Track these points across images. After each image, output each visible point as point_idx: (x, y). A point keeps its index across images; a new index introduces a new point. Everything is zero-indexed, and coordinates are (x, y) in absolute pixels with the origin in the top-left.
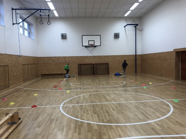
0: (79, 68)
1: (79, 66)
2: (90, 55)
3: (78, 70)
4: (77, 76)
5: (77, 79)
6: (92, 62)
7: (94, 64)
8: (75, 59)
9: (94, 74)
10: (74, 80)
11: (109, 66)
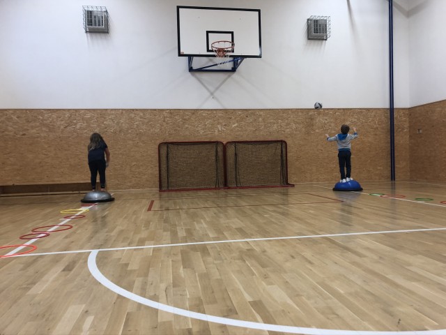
0: (164, 159)
1: (164, 151)
2: (211, 104)
3: (160, 171)
4: (154, 195)
5: (149, 209)
6: (216, 133)
7: (224, 143)
8: (146, 121)
9: (226, 185)
10: (135, 216)
11: (289, 155)
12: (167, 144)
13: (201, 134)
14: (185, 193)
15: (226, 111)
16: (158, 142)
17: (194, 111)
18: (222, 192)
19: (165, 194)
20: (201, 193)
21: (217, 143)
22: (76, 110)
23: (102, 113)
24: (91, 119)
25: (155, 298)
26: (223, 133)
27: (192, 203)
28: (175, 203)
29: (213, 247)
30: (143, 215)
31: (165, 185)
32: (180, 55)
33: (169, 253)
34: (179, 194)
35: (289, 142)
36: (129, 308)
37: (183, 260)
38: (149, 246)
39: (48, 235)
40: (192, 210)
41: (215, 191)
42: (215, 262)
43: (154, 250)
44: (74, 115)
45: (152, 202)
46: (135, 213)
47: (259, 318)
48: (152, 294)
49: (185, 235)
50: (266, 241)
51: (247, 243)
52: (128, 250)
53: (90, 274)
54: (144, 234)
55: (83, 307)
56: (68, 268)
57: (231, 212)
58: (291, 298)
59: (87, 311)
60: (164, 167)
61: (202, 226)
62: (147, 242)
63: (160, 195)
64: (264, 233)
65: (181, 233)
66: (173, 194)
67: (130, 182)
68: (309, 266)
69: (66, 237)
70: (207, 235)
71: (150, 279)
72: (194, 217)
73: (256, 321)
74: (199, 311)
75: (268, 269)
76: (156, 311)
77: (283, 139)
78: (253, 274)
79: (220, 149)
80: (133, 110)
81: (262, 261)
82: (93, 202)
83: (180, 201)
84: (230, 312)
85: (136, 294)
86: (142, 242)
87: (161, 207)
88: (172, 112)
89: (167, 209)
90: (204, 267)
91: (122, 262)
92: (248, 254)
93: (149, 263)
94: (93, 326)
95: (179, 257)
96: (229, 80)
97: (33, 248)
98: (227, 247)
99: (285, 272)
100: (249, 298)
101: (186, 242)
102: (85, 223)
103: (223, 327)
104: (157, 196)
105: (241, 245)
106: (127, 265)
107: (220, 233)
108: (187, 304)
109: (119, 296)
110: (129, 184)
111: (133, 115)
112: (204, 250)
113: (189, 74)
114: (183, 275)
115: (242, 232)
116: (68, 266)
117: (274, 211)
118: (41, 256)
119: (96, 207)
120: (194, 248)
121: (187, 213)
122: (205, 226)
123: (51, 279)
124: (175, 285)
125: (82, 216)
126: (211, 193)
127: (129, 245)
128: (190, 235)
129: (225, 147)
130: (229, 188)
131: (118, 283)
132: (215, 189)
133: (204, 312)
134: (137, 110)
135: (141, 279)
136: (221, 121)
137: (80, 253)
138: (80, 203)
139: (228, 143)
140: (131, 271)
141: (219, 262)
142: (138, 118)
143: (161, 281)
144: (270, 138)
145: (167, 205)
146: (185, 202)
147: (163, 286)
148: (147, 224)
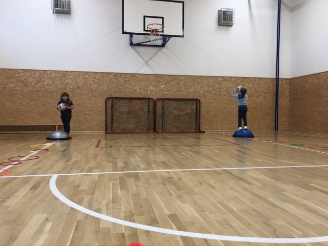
0: (109, 110)
1: (109, 104)
2: (145, 70)
3: (106, 118)
4: (101, 136)
5: (97, 146)
6: (149, 92)
7: (155, 99)
8: (97, 81)
9: (155, 130)
10: (86, 151)
11: (201, 109)
12: (112, 98)
13: (138, 92)
14: (124, 136)
15: (156, 76)
16: (106, 97)
17: (133, 75)
18: (152, 135)
19: (109, 136)
20: (136, 136)
21: (149, 99)
22: (45, 71)
23: (64, 74)
24: (55, 78)
25: (98, 210)
26: (153, 92)
27: (129, 143)
28: (116, 142)
29: (143, 174)
30: (93, 150)
31: (109, 128)
32: (123, 32)
33: (110, 178)
34: (120, 136)
35: (202, 100)
36: (79, 218)
37: (121, 184)
38: (96, 173)
39: (20, 163)
40: (129, 148)
41: (146, 134)
42: (144, 186)
43: (100, 176)
44: (42, 74)
45: (100, 141)
46: (86, 148)
47: (174, 226)
48: (96, 208)
49: (123, 165)
50: (182, 171)
51: (168, 172)
52: (80, 175)
53: (50, 192)
54: (92, 164)
55: (45, 216)
56: (35, 188)
57: (158, 150)
58: (198, 213)
59: (47, 219)
60: (109, 115)
61: (135, 160)
62: (94, 170)
63: (106, 136)
64: (181, 166)
65: (120, 164)
66: (115, 136)
67: (84, 126)
68: (212, 190)
69: (34, 165)
70: (139, 166)
71: (95, 197)
72: (130, 153)
73: (172, 229)
74: (130, 221)
75: (182, 191)
76: (99, 220)
77: (198, 98)
78: (171, 195)
79: (151, 104)
80: (87, 72)
81: (179, 186)
82: (56, 139)
83: (121, 141)
84: (153, 222)
85: (85, 207)
86: (90, 170)
87: (106, 145)
88: (117, 75)
89: (111, 147)
90: (135, 189)
91: (75, 184)
92: (169, 180)
93: (95, 185)
94: (52, 230)
95: (118, 182)
96: (160, 53)
97: (8, 172)
98: (154, 175)
99: (195, 194)
100: (167, 212)
101: (124, 171)
102: (49, 155)
103: (148, 232)
104: (104, 136)
105: (164, 174)
106: (79, 186)
107: (149, 165)
108: (122, 216)
109: (72, 209)
110: (83, 127)
111: (87, 76)
112: (136, 177)
113: (130, 47)
114: (120, 195)
115: (165, 165)
116: (34, 186)
117: (190, 150)
118: (15, 178)
119: (58, 144)
120: (129, 175)
121: (125, 150)
122: (138, 160)
123: (21, 195)
124: (114, 201)
125: (47, 150)
126: (144, 136)
127: (81, 171)
128: (127, 165)
129: (155, 102)
130: (157, 132)
131: (71, 199)
132: (147, 133)
133: (134, 222)
134: (90, 72)
135: (89, 197)
136: (152, 83)
137: (44, 177)
138: (46, 140)
139: (157, 99)
140: (82, 191)
141: (146, 185)
142: (91, 78)
143: (104, 199)
144: (188, 97)
145: (110, 144)
146: (125, 142)
147: (105, 202)
148: (95, 157)
